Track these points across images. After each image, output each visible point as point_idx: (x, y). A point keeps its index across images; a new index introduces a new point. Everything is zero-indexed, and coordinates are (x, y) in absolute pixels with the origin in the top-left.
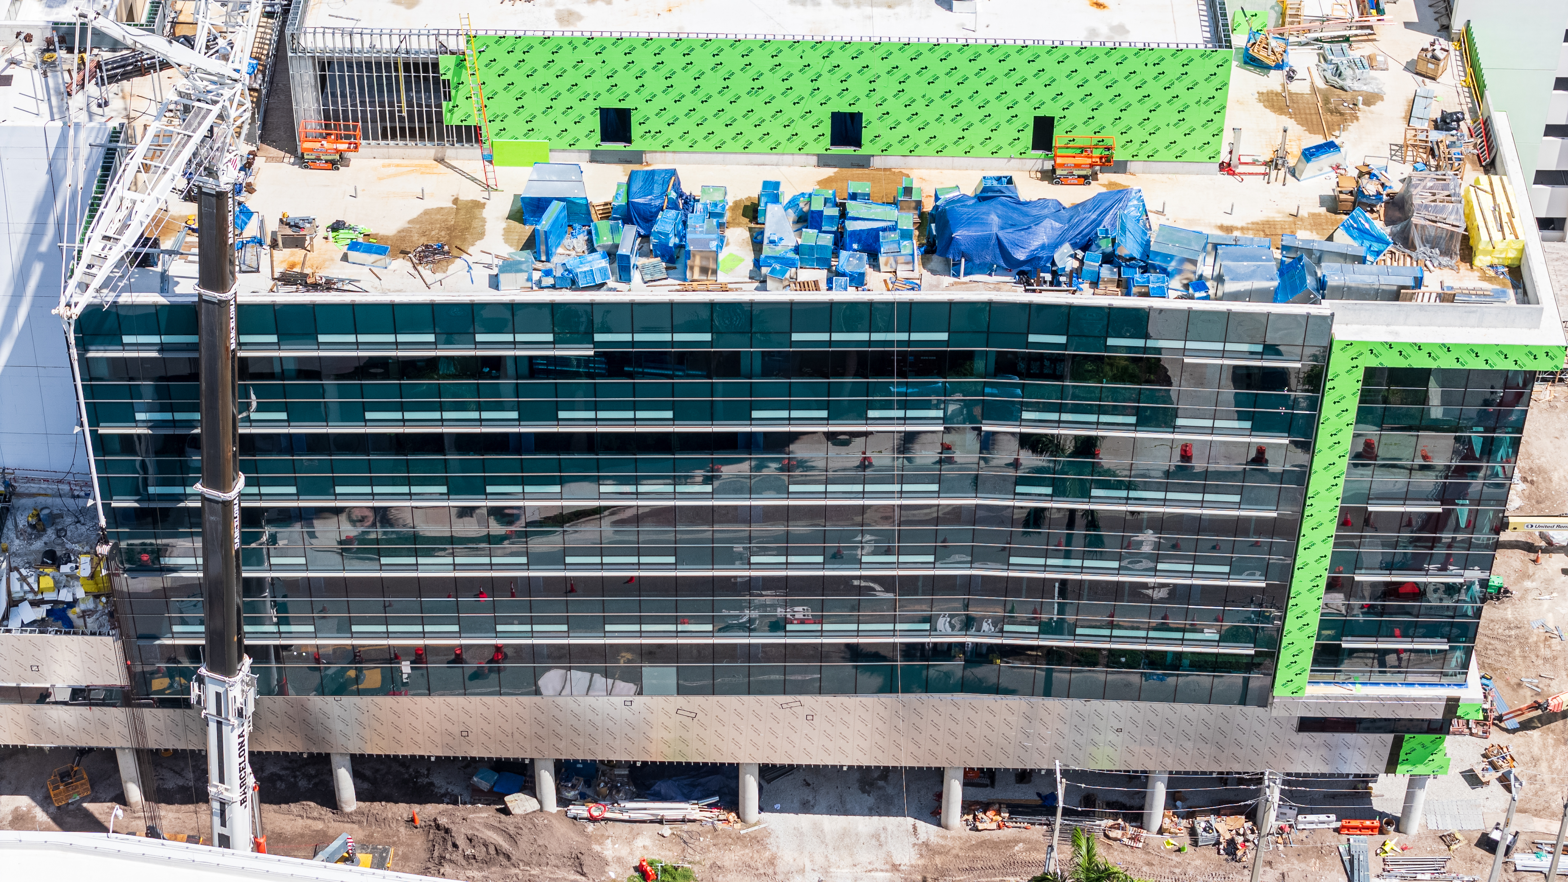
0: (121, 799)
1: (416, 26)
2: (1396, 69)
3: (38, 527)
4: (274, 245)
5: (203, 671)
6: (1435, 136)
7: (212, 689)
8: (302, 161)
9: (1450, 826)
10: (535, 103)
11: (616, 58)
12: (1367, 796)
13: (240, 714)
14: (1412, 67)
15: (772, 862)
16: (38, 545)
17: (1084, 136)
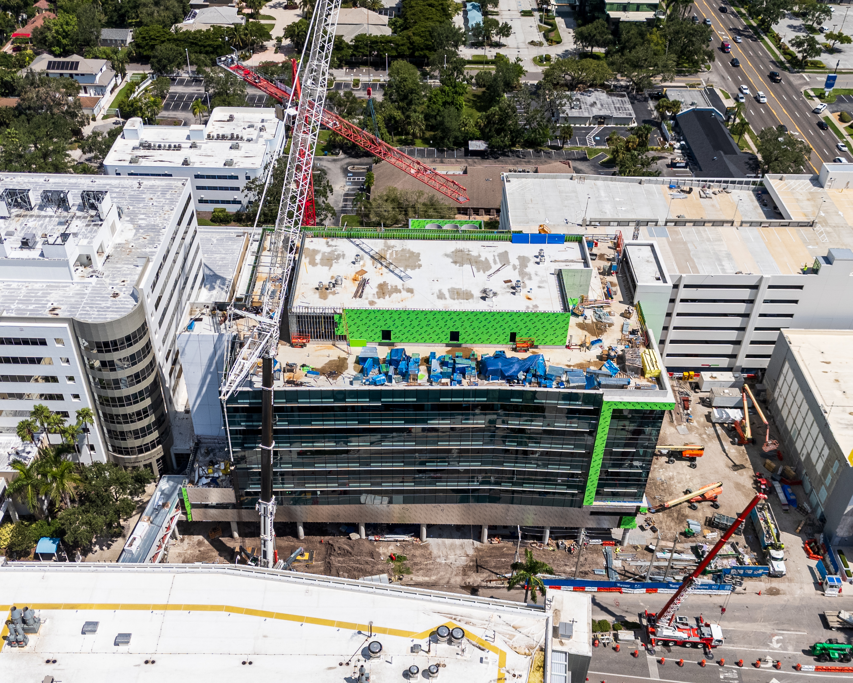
0: (232, 536)
1: (327, 306)
2: (617, 315)
3: (208, 453)
4: (284, 372)
5: (260, 501)
6: (631, 336)
7: (263, 506)
8: (292, 345)
9: (636, 543)
10: (363, 328)
11: (387, 316)
12: (610, 533)
13: (271, 513)
14: (622, 315)
15: (430, 554)
16: (208, 459)
17: (525, 338)
